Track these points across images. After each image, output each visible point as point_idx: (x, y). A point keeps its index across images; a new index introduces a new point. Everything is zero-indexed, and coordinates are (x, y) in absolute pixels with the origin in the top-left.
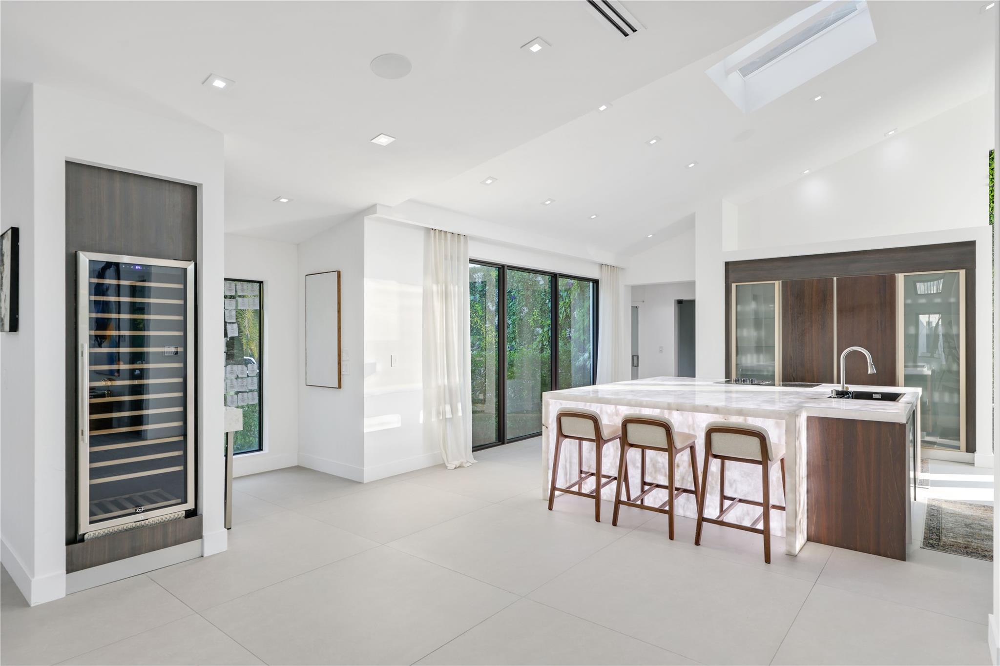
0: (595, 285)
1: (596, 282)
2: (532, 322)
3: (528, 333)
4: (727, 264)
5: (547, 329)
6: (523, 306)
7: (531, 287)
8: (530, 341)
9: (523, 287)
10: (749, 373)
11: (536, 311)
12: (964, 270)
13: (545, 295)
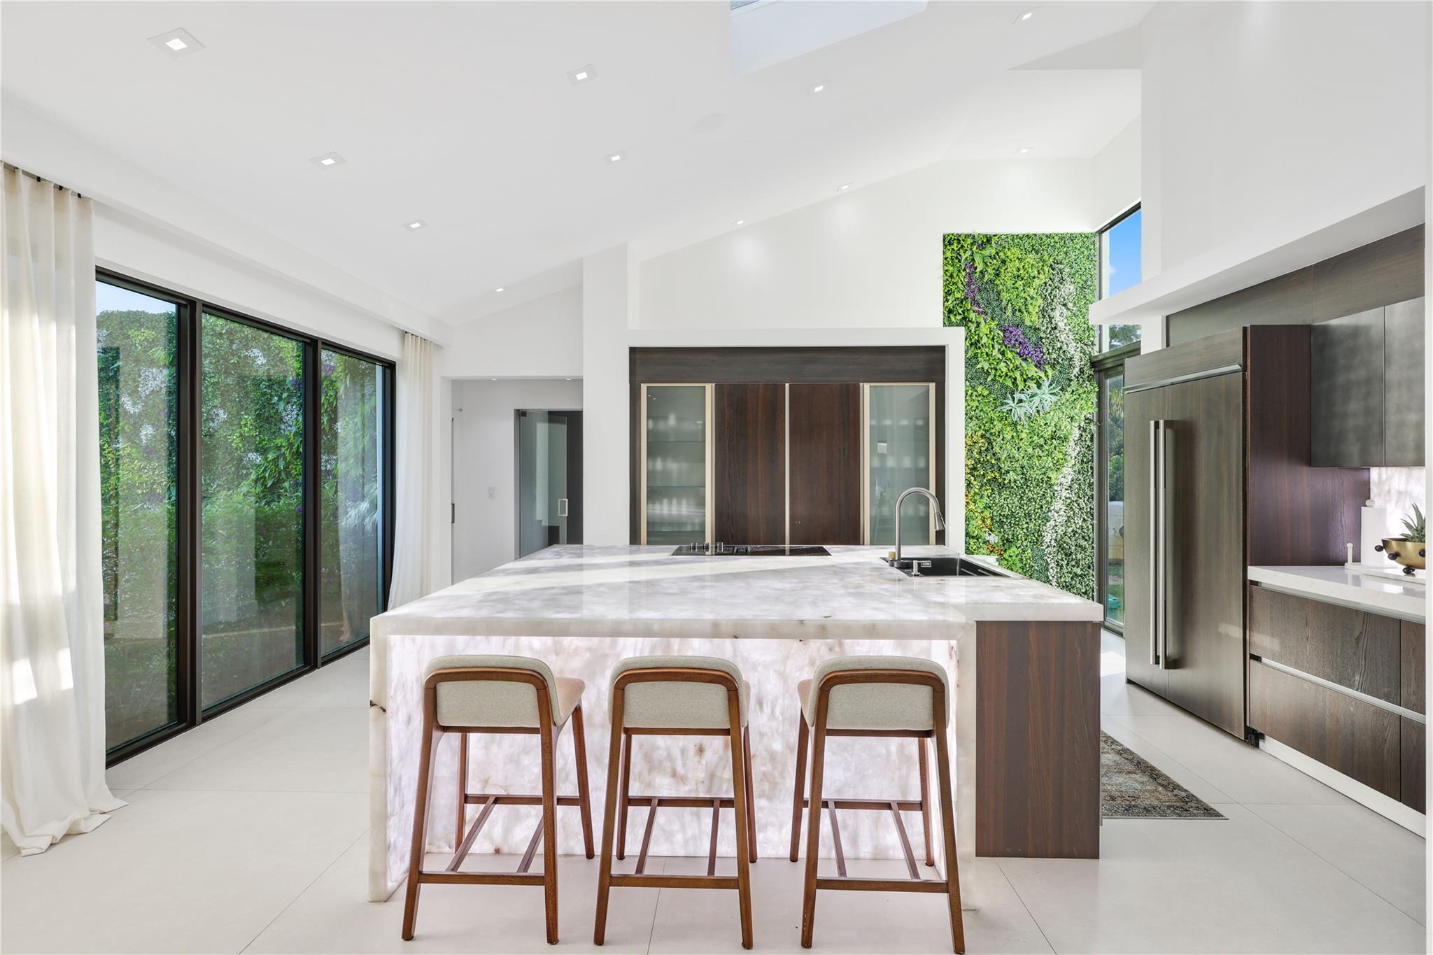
0: (388, 371)
1: (390, 367)
2: (238, 441)
3: (227, 463)
4: (633, 351)
5: (275, 455)
6: (215, 407)
7: (234, 369)
8: (233, 479)
9: (217, 366)
10: (665, 529)
11: (248, 419)
12: (934, 384)
13: (269, 387)
